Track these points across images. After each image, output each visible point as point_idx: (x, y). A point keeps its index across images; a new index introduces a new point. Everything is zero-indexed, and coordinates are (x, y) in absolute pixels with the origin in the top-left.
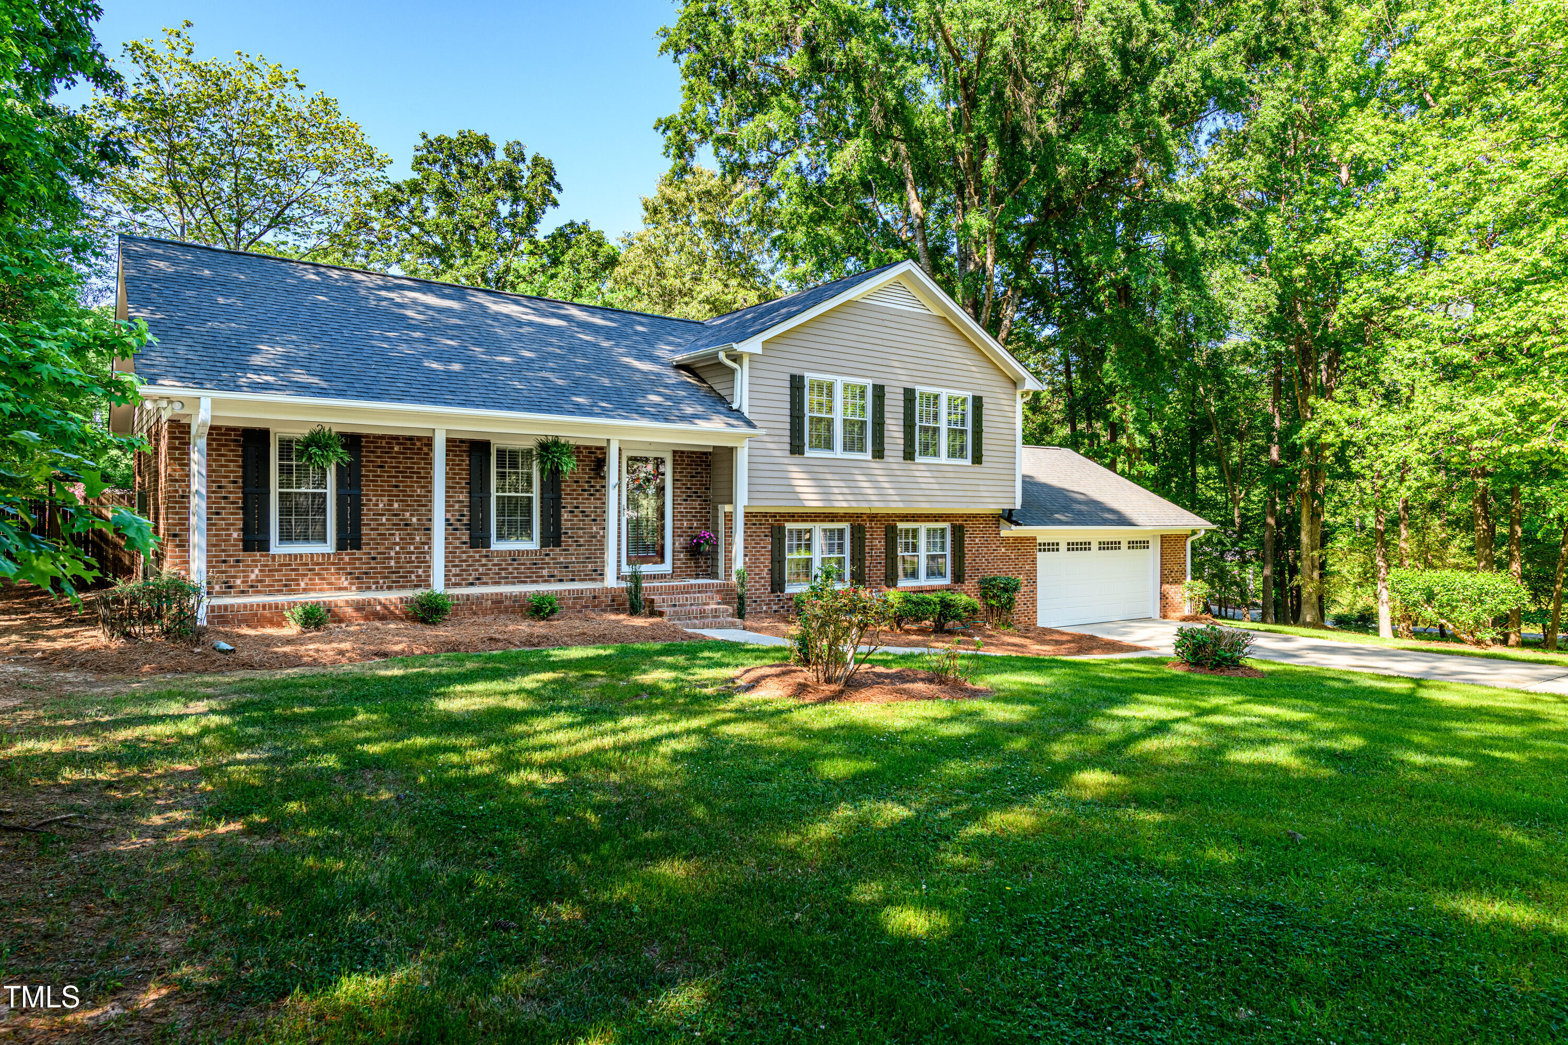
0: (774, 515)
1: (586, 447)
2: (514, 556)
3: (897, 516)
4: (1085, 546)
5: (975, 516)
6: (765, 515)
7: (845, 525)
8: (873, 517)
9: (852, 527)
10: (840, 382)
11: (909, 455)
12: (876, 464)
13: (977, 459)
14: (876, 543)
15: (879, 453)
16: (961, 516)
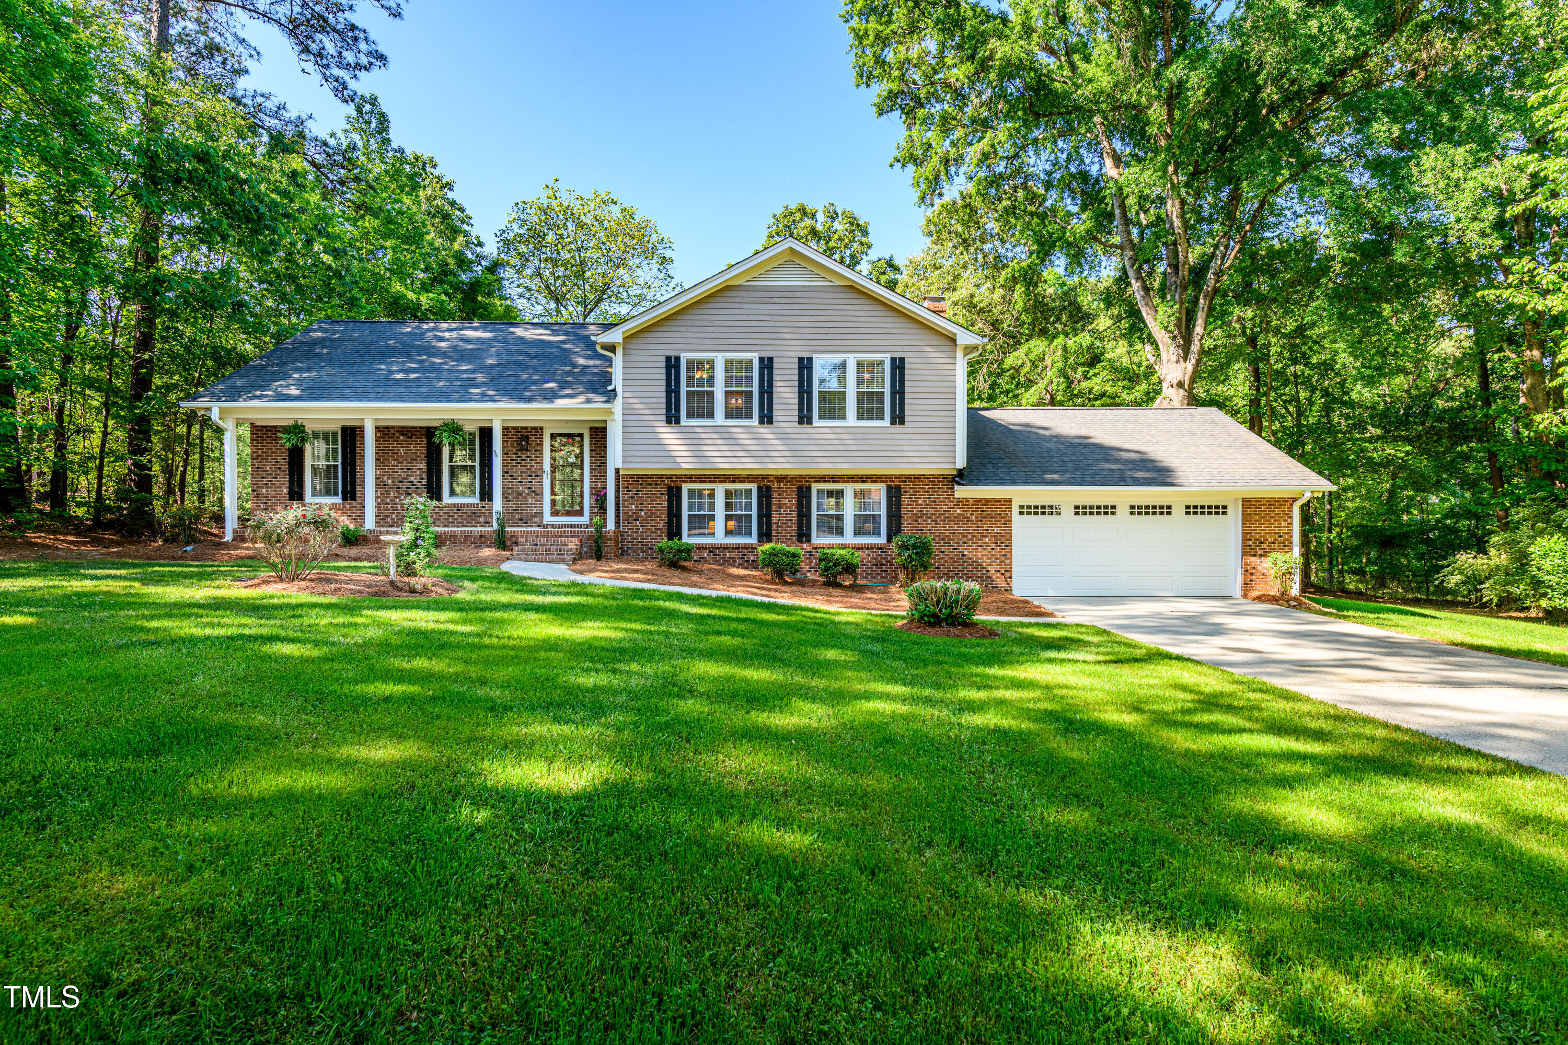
0: (670, 477)
1: (514, 428)
2: (459, 508)
3: (811, 477)
4: (1109, 510)
5: (918, 477)
6: (661, 477)
7: (753, 487)
8: (780, 478)
9: (760, 488)
10: (720, 360)
11: (805, 418)
12: (765, 430)
13: (898, 418)
14: (786, 503)
15: (767, 418)
16: (898, 477)
